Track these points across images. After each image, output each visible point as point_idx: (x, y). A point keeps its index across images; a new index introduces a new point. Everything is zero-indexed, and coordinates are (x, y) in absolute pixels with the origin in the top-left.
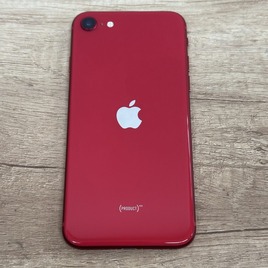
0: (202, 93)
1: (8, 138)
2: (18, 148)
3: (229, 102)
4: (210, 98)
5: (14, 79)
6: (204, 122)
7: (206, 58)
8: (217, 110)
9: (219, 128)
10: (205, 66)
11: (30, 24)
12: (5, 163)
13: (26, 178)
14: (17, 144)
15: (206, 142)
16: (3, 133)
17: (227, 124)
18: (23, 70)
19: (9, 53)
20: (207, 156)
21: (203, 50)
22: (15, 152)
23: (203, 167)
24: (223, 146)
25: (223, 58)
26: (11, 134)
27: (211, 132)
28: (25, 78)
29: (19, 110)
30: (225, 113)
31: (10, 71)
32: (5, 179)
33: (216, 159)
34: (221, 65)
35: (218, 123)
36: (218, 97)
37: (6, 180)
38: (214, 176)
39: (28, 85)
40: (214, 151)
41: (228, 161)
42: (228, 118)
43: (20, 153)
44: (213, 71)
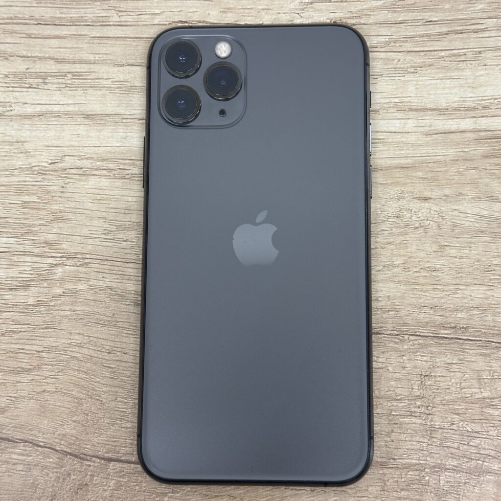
0: (449, 326)
1: (100, 407)
2: (119, 427)
3: (498, 345)
4: (464, 336)
5: (107, 291)
6: (450, 384)
7: (459, 254)
8: (475, 362)
9: (477, 396)
10: (456, 271)
11: (132, 180)
12: (97, 454)
13: (135, 484)
14: (117, 419)
15: (453, 424)
16: (91, 398)
17: (493, 389)
18: (123, 273)
19: (96, 240)
20: (454, 451)
21: (454, 237)
22: (115, 434)
23: (446, 473)
24: (484, 433)
25: (492, 254)
26: (106, 399)
27: (463, 404)
28: (126, 291)
29: (118, 353)
30: (489, 368)
31: (101, 275)
32: (99, 485)
33: (469, 458)
34: (487, 270)
35: (476, 387)
36: (479, 335)
37: (100, 488)
38: (464, 490)
39: (132, 304)
40: (466, 443)
41: (492, 463)
42: (494, 377)
43: (122, 437)
44: (472, 281)
